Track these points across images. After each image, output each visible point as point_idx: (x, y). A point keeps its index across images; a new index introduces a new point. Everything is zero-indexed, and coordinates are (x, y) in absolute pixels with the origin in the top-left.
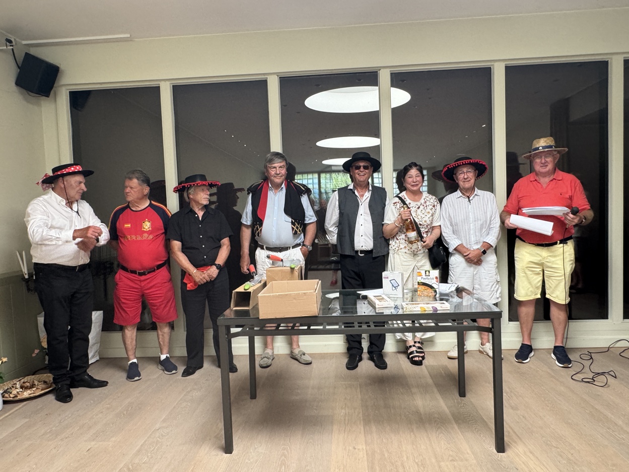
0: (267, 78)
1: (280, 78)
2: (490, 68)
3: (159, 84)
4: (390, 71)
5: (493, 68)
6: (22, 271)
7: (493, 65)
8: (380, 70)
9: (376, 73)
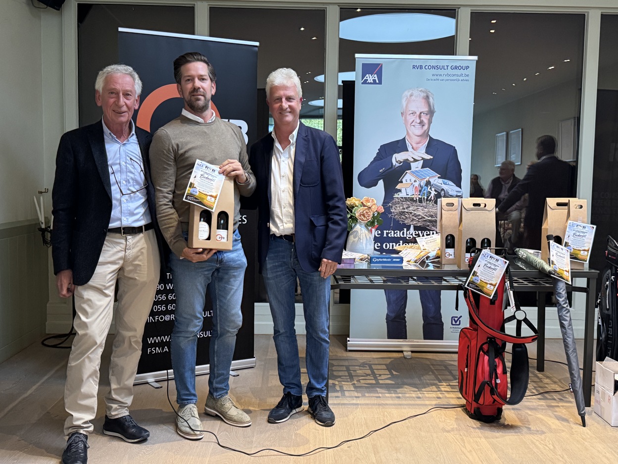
0: (326, 8)
1: (340, 8)
2: (585, 14)
3: (194, 5)
4: (471, 10)
5: (588, 15)
6: (38, 219)
7: (588, 13)
8: (459, 8)
9: (454, 11)
